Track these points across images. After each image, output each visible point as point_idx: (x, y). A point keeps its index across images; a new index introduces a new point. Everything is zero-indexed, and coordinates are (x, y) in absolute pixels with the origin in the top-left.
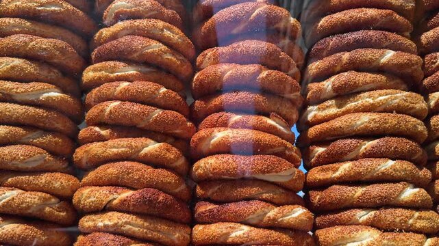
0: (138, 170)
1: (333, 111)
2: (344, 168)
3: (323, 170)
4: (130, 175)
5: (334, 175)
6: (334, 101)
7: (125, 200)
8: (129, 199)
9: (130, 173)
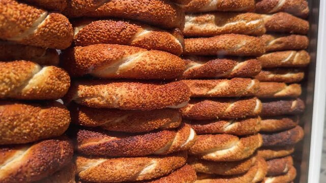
0: (27, 119)
1: (212, 27)
2: (222, 86)
3: (198, 85)
4: (16, 130)
5: (210, 92)
6: (213, 17)
7: (18, 173)
8: (25, 169)
9: (16, 126)
